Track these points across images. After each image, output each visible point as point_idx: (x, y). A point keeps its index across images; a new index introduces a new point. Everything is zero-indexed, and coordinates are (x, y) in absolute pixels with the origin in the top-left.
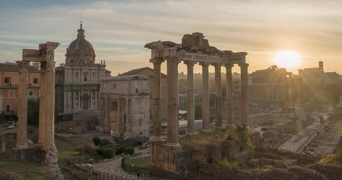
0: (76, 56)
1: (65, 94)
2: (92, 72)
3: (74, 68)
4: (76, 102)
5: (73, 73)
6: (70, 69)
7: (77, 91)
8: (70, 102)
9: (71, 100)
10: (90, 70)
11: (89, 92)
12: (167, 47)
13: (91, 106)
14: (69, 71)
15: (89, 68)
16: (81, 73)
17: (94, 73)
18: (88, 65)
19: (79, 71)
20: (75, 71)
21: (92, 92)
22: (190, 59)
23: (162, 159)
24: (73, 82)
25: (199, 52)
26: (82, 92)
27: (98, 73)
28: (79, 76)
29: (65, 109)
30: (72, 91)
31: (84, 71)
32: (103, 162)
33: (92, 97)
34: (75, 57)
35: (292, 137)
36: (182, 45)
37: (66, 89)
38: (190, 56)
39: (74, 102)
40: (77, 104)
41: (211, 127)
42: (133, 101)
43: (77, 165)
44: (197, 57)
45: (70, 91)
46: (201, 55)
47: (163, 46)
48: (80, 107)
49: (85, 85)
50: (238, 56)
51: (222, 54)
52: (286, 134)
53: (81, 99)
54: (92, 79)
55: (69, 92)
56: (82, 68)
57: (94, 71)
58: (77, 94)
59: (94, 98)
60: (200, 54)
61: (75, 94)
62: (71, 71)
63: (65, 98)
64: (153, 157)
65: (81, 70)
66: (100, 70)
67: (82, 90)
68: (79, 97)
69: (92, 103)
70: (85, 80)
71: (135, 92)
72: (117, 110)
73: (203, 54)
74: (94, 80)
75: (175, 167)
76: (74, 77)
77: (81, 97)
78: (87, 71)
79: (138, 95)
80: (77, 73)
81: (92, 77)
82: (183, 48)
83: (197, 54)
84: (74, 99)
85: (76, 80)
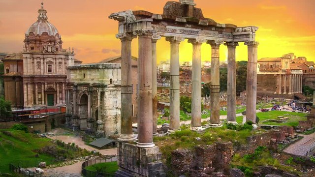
0: (37, 42)
1: (25, 87)
2: (57, 61)
3: (35, 56)
4: (38, 96)
5: (33, 63)
6: (30, 58)
7: (40, 84)
8: (31, 97)
9: (33, 95)
10: (56, 59)
11: (55, 86)
12: (139, 18)
13: (58, 102)
14: (28, 60)
15: (53, 56)
16: (44, 63)
17: (60, 63)
18: (53, 53)
19: (42, 61)
20: (36, 61)
21: (58, 85)
22: (173, 35)
23: (131, 163)
24: (34, 73)
25: (187, 25)
26: (46, 86)
27: (65, 63)
28: (42, 67)
29: (25, 104)
30: (33, 84)
31: (47, 60)
32: (59, 166)
33: (58, 91)
34: (35, 44)
35: (302, 137)
36: (162, 16)
37: (26, 82)
38: (174, 31)
39: (37, 97)
40: (40, 100)
41: (203, 124)
42: (106, 93)
43: (21, 169)
44: (184, 32)
45: (31, 84)
46: (190, 29)
47: (134, 16)
48: (43, 102)
49: (49, 77)
50: (245, 31)
51: (221, 28)
52: (295, 134)
53: (45, 93)
54: (57, 70)
55: (29, 86)
56: (45, 56)
57: (60, 61)
58: (40, 88)
59: (60, 92)
60: (188, 28)
61: (37, 87)
62: (32, 60)
63: (25, 92)
64: (120, 160)
65: (44, 59)
66: (68, 59)
67: (46, 83)
68: (43, 91)
69: (58, 98)
70: (50, 71)
71: (110, 83)
72: (87, 105)
73: (192, 28)
74: (60, 70)
75: (147, 173)
76: (36, 68)
77: (44, 91)
78: (52, 60)
79: (113, 87)
80: (39, 63)
81: (57, 67)
82: (164, 20)
83: (184, 28)
84: (37, 93)
85: (39, 70)
